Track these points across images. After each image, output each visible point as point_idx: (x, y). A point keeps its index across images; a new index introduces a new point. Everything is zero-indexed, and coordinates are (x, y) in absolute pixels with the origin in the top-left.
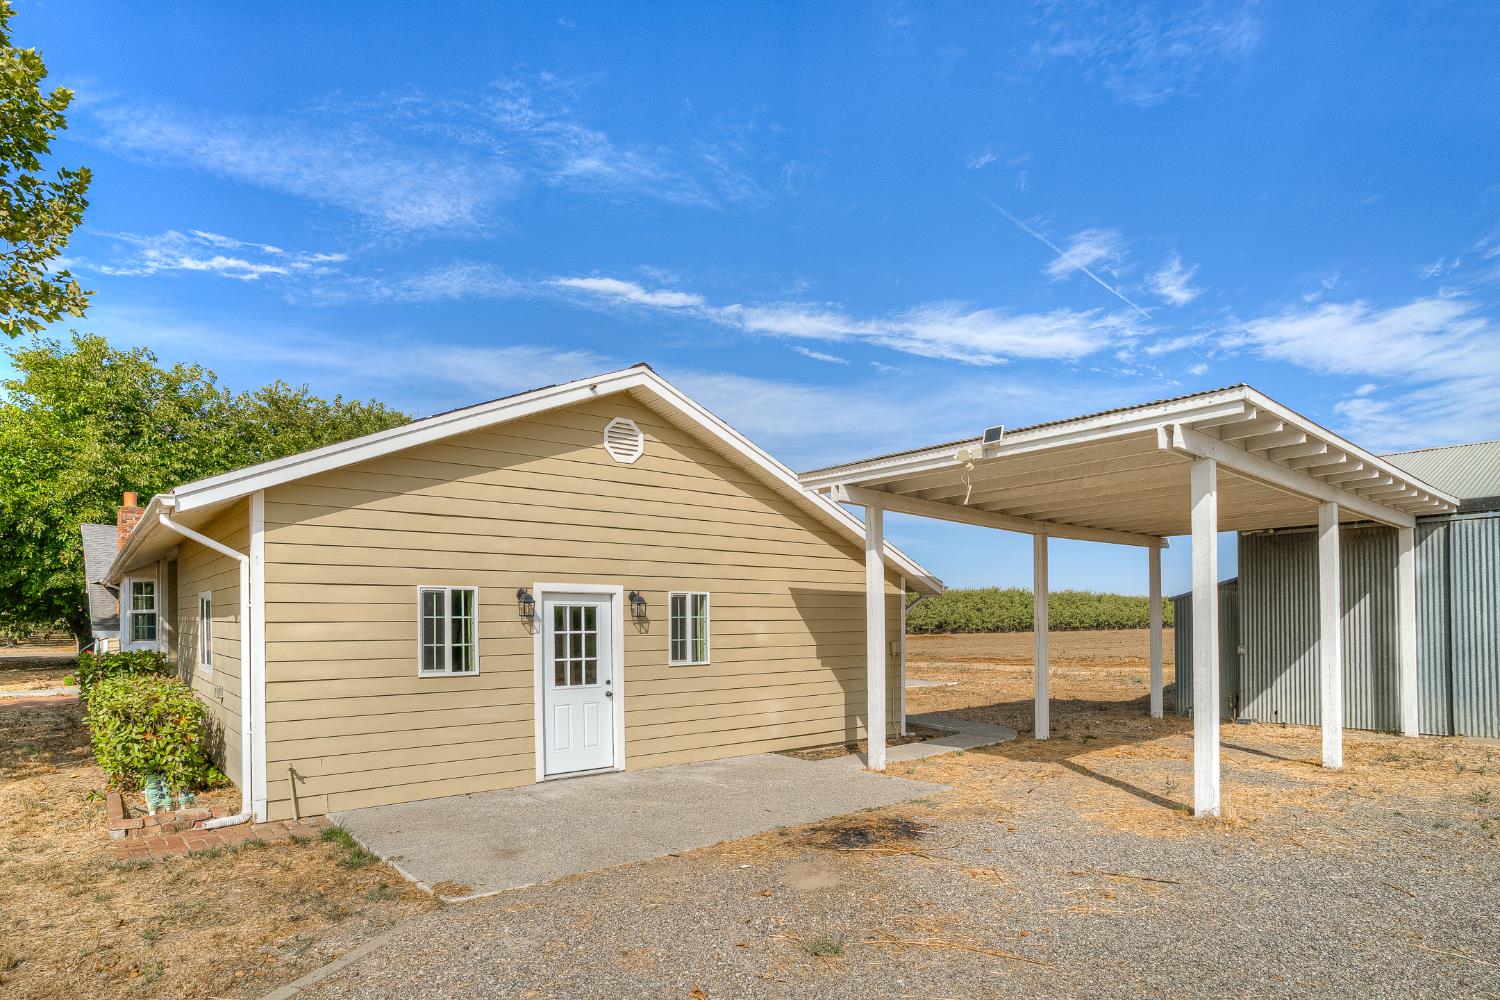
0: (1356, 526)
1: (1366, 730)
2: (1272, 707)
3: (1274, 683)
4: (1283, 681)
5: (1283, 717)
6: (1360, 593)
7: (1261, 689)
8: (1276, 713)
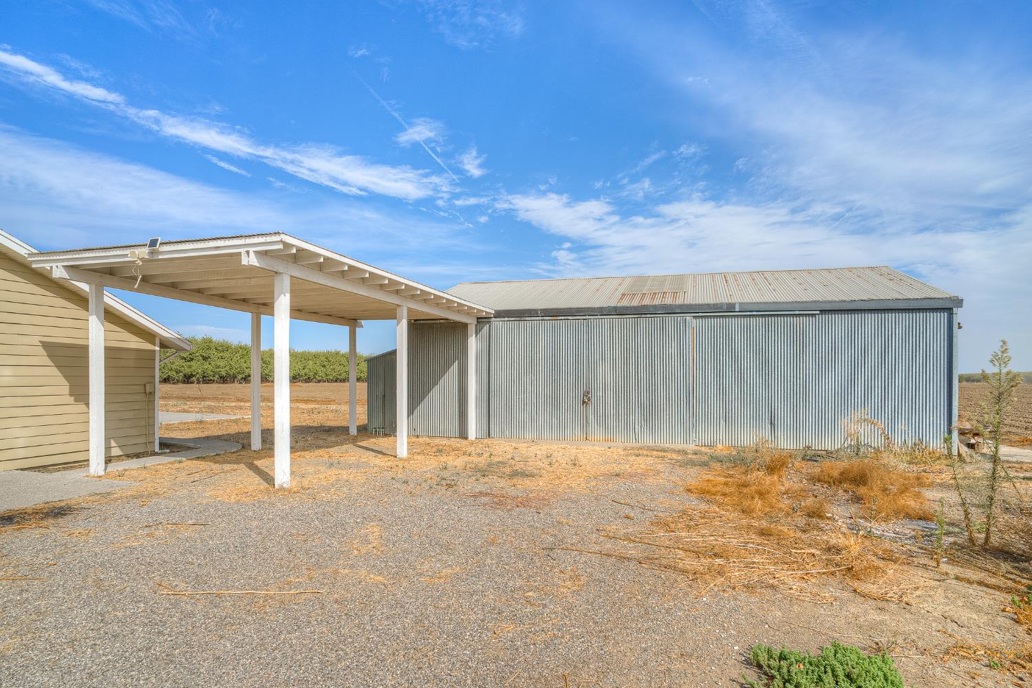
2: (413, 426)
3: (414, 412)
4: (418, 411)
5: (418, 432)
6: (453, 360)
8: (415, 430)
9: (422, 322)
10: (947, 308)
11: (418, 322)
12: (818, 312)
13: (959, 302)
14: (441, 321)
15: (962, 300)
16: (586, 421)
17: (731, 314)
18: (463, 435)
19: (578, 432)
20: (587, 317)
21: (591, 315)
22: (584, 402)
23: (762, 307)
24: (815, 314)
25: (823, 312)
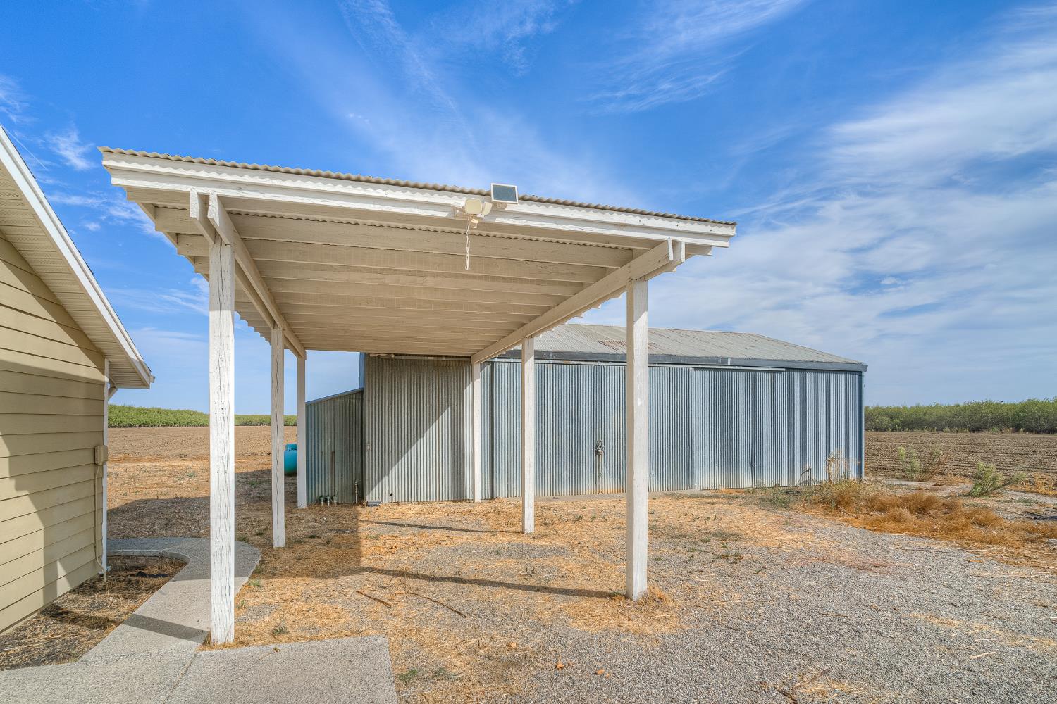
0: (444, 359)
1: (448, 501)
2: (388, 491)
3: (390, 472)
4: (396, 470)
5: (397, 498)
6: (445, 406)
7: (380, 478)
8: (392, 495)
9: (403, 358)
10: (857, 371)
11: (400, 357)
12: (784, 370)
13: (865, 367)
14: (430, 358)
15: (867, 366)
16: (599, 472)
17: (724, 367)
18: (459, 496)
19: (591, 484)
20: (600, 363)
21: (604, 362)
22: (597, 452)
23: (747, 363)
24: (781, 371)
25: (788, 369)
